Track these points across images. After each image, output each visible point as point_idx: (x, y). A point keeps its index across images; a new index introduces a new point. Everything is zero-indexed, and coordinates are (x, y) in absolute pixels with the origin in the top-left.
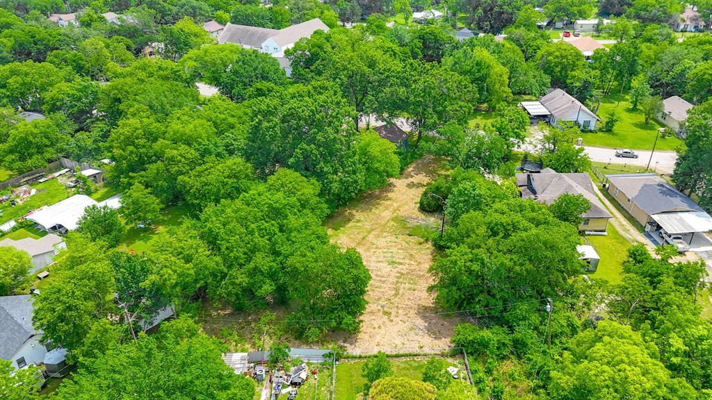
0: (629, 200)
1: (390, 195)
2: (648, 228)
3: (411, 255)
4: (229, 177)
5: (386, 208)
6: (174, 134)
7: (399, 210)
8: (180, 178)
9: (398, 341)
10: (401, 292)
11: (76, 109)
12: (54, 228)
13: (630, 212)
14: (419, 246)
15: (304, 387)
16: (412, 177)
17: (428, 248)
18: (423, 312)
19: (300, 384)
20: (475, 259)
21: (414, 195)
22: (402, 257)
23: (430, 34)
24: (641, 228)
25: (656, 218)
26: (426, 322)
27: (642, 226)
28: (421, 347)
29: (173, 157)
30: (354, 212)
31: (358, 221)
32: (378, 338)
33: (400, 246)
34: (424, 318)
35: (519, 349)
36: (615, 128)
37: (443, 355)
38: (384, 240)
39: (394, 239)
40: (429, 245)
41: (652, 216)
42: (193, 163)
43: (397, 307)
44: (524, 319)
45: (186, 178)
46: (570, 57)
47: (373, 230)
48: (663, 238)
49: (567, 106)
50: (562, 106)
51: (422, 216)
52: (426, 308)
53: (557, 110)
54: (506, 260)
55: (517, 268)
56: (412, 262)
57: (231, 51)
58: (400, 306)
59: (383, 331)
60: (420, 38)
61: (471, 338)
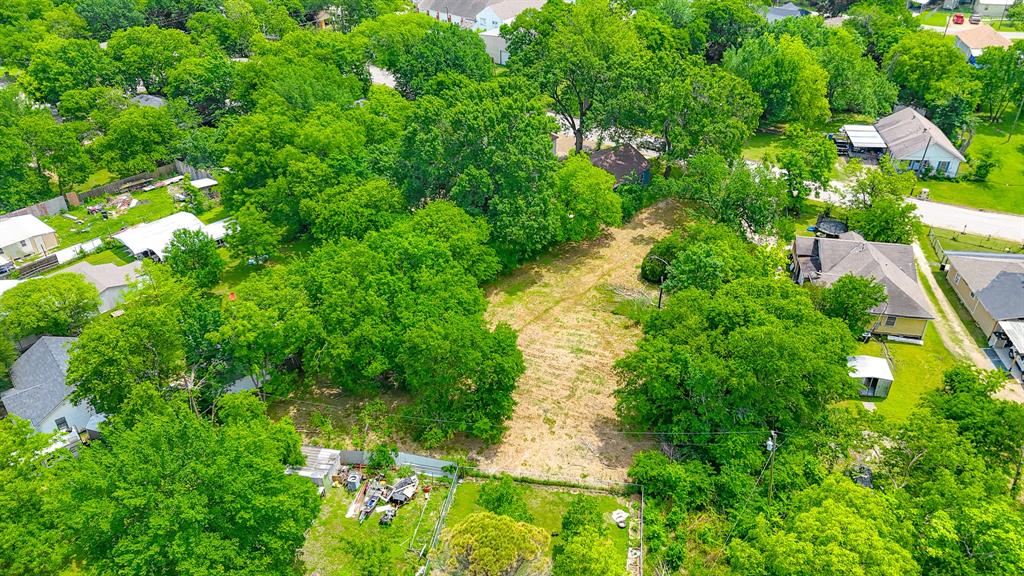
0: (972, 294)
1: (603, 251)
2: (994, 340)
3: (608, 343)
4: (367, 206)
5: (592, 270)
7: (609, 276)
8: (305, 202)
9: (554, 464)
10: (578, 394)
11: (202, 95)
13: (972, 313)
14: (624, 331)
15: (408, 508)
16: (643, 227)
17: (635, 335)
18: (601, 426)
19: (402, 502)
20: (675, 359)
21: (638, 255)
22: (594, 343)
23: (723, 11)
24: (982, 341)
25: (1006, 326)
26: (602, 440)
27: (985, 336)
28: (585, 476)
29: (298, 172)
30: (544, 271)
31: (546, 285)
32: (527, 455)
33: (595, 328)
34: (601, 434)
35: (724, 498)
37: (612, 492)
38: (574, 316)
39: (589, 316)
40: (638, 330)
41: (1001, 323)
43: (566, 415)
44: (738, 456)
45: (312, 203)
46: (936, 58)
47: (563, 300)
48: (1013, 358)
49: (915, 135)
50: (907, 135)
51: (642, 287)
52: (607, 421)
53: (897, 142)
54: (718, 367)
55: (734, 381)
56: (607, 353)
57: (419, 25)
58: (571, 413)
59: (535, 446)
60: (707, 17)
61: (654, 473)
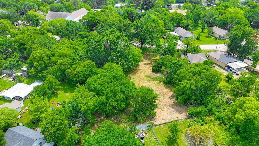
0: (217, 60)
1: (140, 68)
2: (226, 68)
3: (158, 88)
4: (87, 68)
5: (141, 73)
6: (59, 54)
7: (146, 73)
8: (67, 71)
9: (169, 117)
10: (161, 100)
11: (3, 49)
12: (14, 98)
13: (218, 64)
14: (159, 84)
15: (145, 139)
16: (144, 61)
17: (162, 84)
18: (172, 106)
20: (192, 84)
21: (148, 67)
22: (155, 89)
23: (130, 11)
24: (224, 69)
25: (228, 64)
26: (174, 109)
27: (223, 68)
28: (177, 118)
29: (62, 63)
30: (130, 76)
31: (133, 79)
32: (162, 117)
33: (152, 85)
34: (173, 108)
35: (210, 112)
36: (200, 39)
37: (186, 119)
38: (146, 84)
39: (149, 83)
40: (162, 83)
41: (227, 64)
42: (71, 65)
43: (163, 106)
45: (69, 71)
46: (181, 16)
47: (140, 81)
48: (232, 71)
49: (184, 32)
50: (183, 32)
51: (154, 74)
52: (172, 104)
53: (182, 34)
54: (203, 83)
55: (206, 85)
56: (159, 90)
58: (163, 105)
59: (162, 114)
60: (126, 13)
61: (195, 111)
